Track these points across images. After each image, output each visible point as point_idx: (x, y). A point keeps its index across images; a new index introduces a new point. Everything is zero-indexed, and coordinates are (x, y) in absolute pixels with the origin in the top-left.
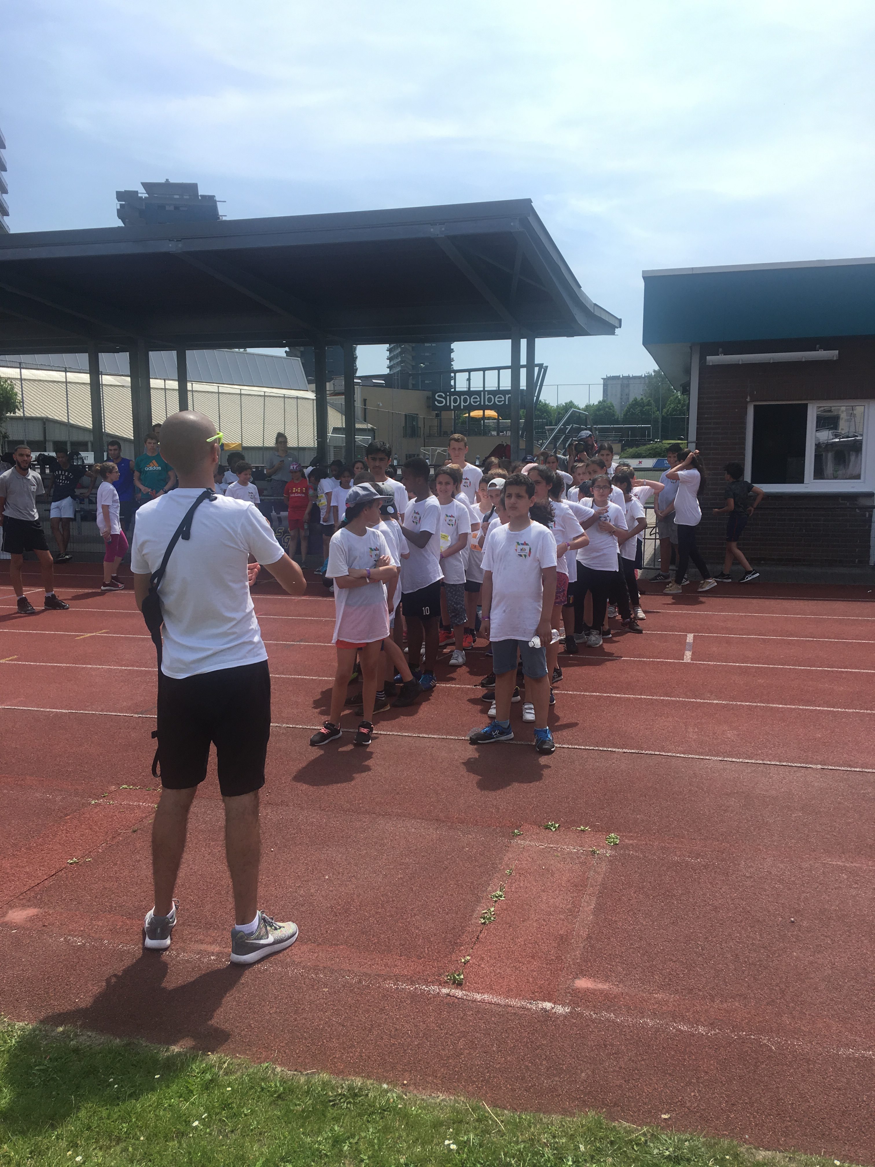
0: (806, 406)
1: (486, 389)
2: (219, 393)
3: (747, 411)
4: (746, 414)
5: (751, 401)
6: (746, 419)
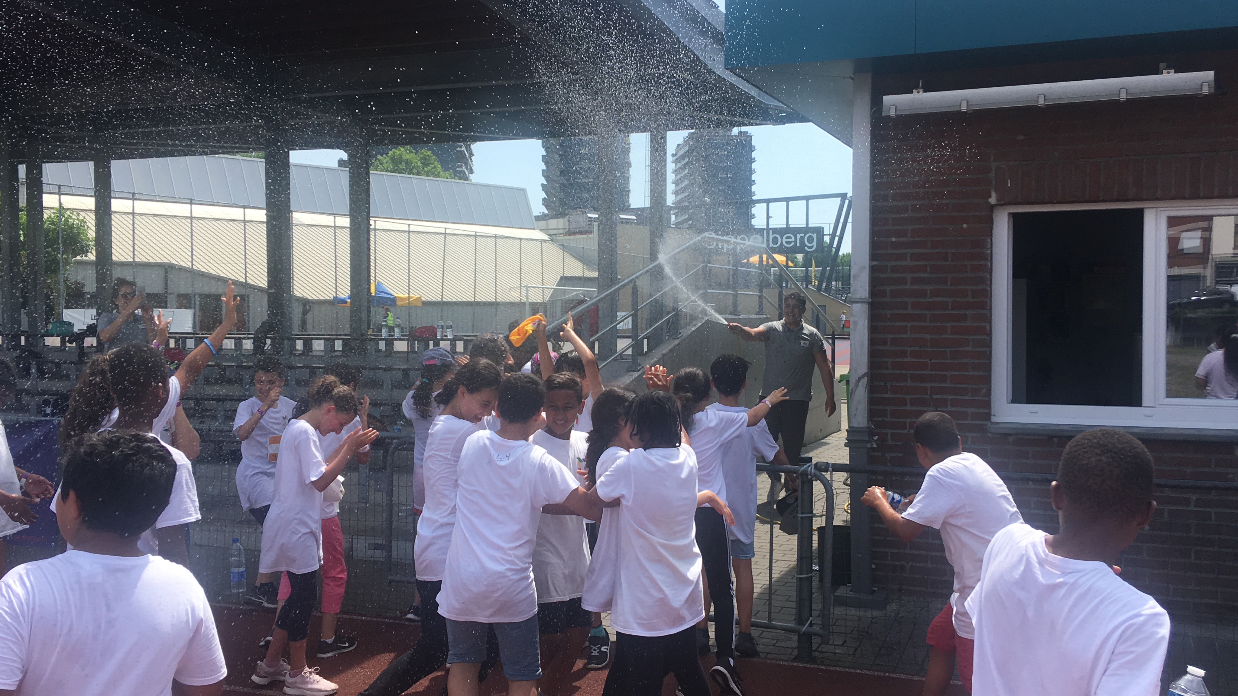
0: (1139, 215)
1: (770, 227)
2: (409, 232)
3: (991, 229)
4: (991, 235)
5: (1002, 205)
6: (989, 247)
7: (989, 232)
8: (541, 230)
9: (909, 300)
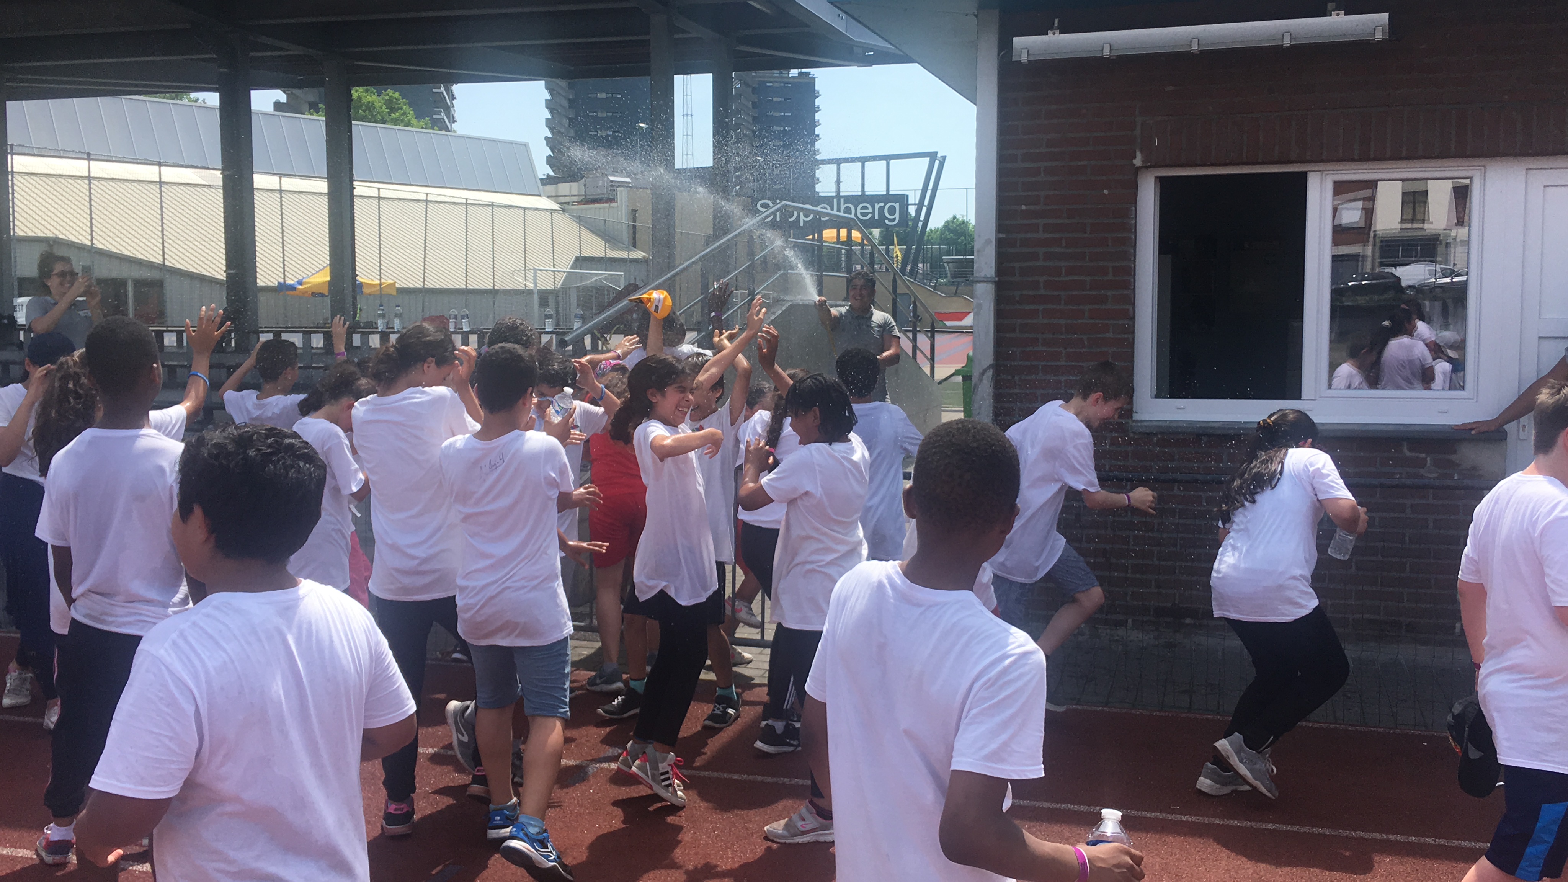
0: (1303, 176)
1: (841, 194)
2: (379, 198)
3: (1136, 195)
4: (1135, 203)
5: (1147, 167)
6: (1133, 216)
7: (1133, 199)
8: (548, 197)
9: (1042, 279)
